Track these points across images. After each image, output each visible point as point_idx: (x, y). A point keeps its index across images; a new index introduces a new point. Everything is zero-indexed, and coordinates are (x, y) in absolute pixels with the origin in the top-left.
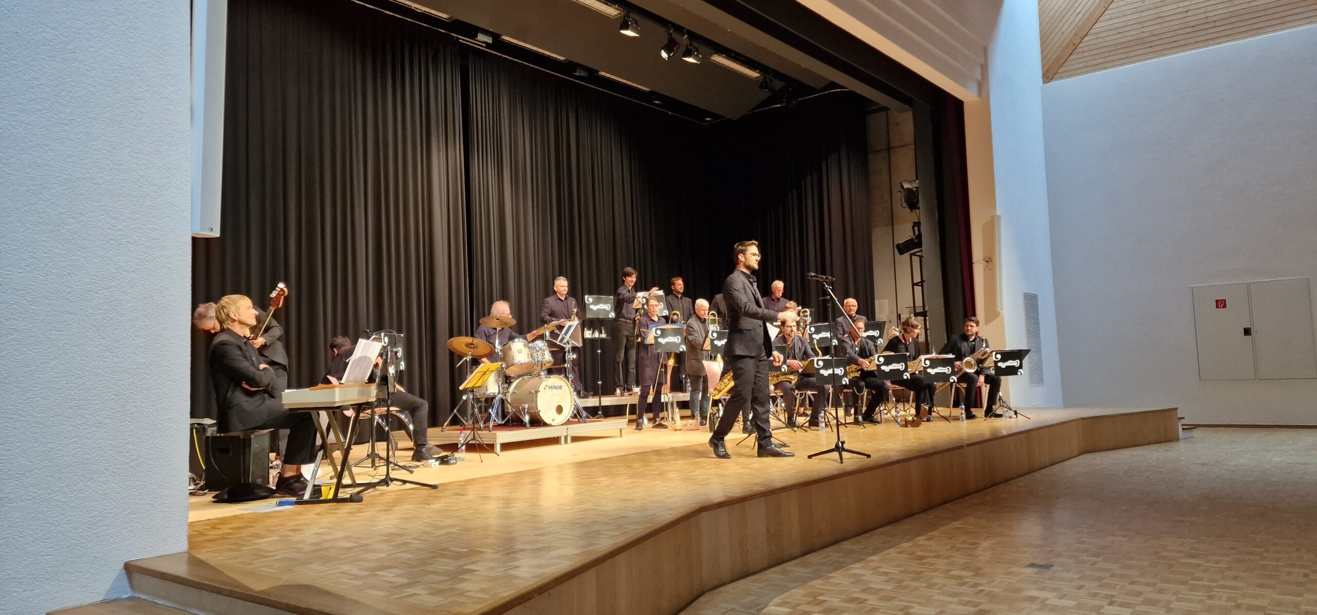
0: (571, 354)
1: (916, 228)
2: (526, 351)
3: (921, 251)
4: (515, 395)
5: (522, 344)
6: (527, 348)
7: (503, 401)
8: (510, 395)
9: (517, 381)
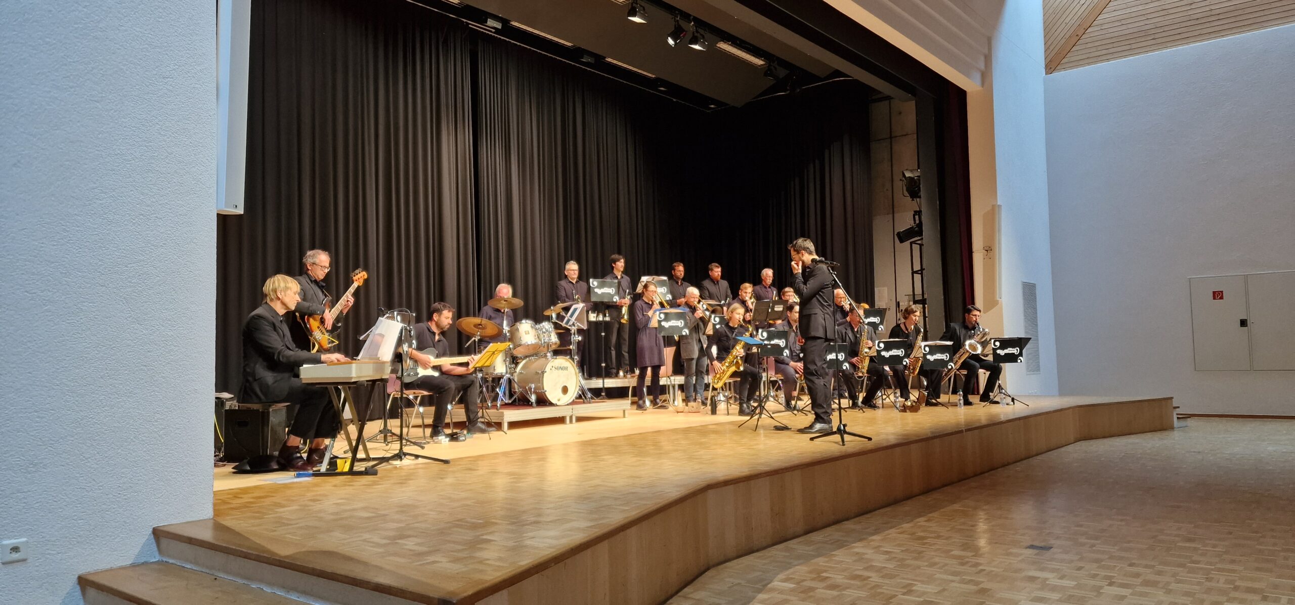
0: (577, 336)
1: (917, 217)
2: (532, 332)
3: (922, 239)
4: (522, 375)
5: (530, 325)
6: (534, 330)
7: (510, 381)
8: (518, 375)
9: (524, 362)
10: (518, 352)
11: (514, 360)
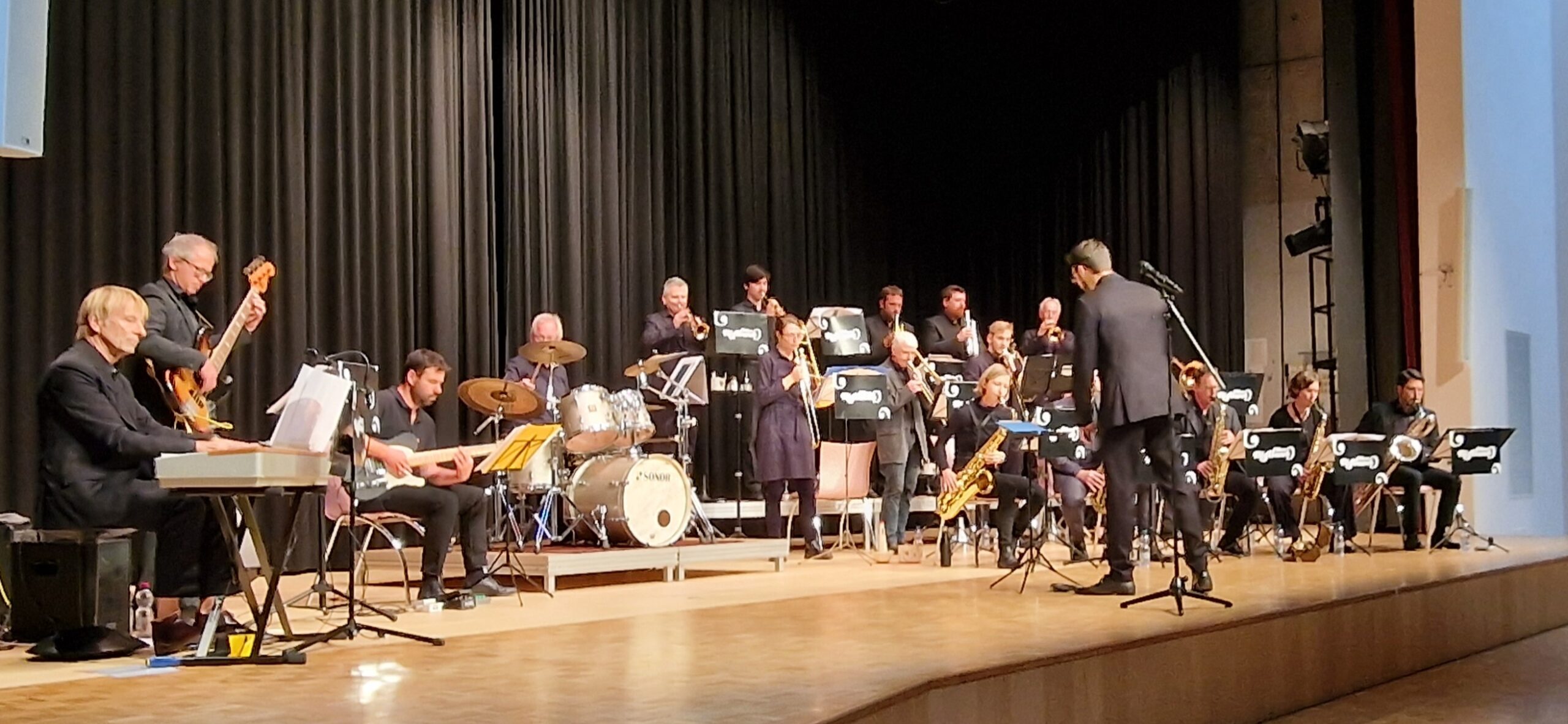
0: (687, 419)
1: (1322, 210)
2: (602, 410)
3: (1330, 250)
4: (582, 490)
5: (598, 395)
6: (605, 405)
9: (587, 465)
10: (574, 446)
11: (569, 462)
